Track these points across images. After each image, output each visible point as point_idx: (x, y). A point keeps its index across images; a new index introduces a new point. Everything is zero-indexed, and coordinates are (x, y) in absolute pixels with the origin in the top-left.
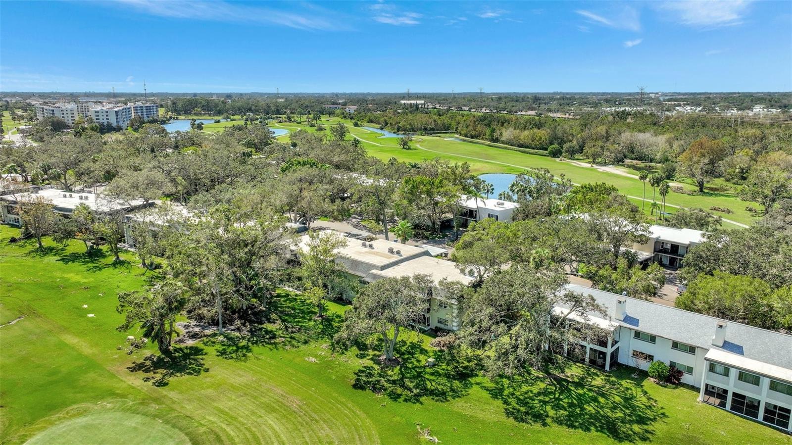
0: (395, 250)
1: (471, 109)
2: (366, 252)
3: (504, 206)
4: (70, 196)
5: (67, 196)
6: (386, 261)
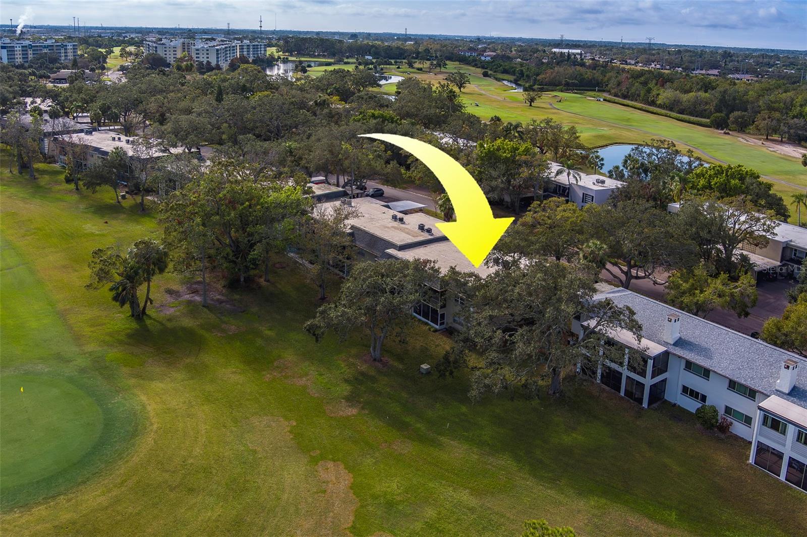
0: (427, 227)
1: (638, 62)
2: (392, 227)
3: (604, 185)
4: (119, 139)
5: (117, 139)
6: (410, 239)
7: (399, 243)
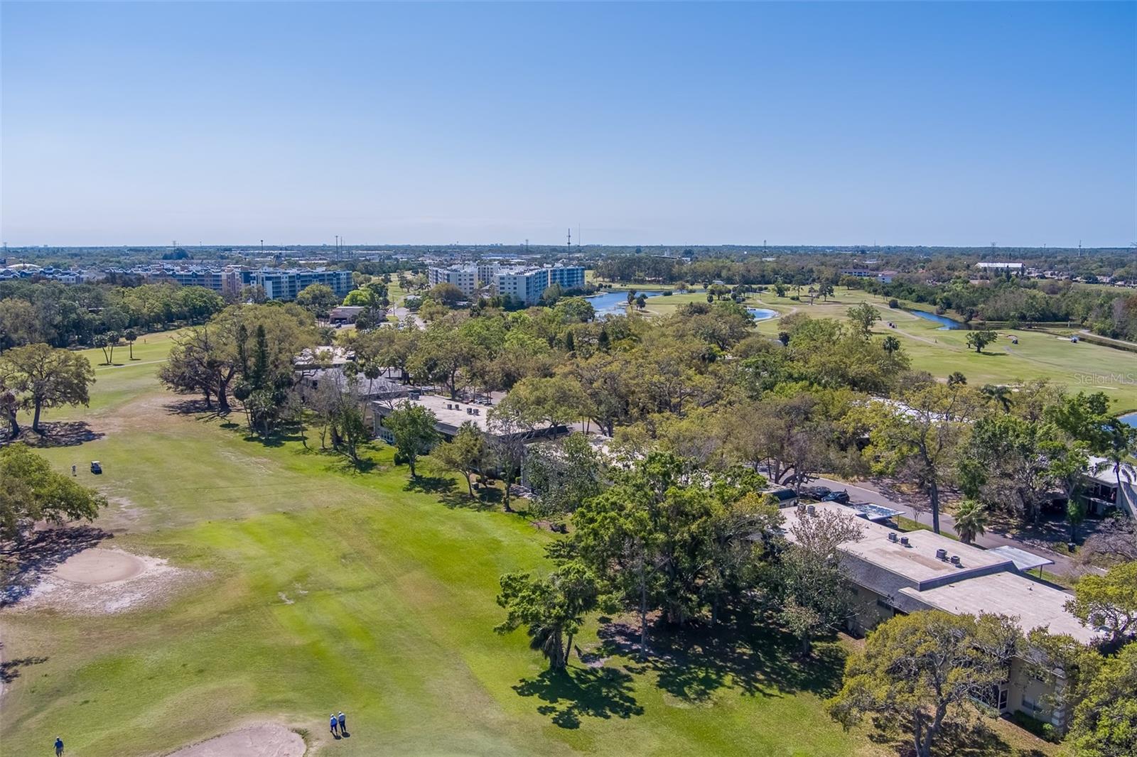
0: (949, 555)
1: (1114, 280)
4: (457, 407)
5: (453, 407)
6: (931, 575)
7: (919, 580)
